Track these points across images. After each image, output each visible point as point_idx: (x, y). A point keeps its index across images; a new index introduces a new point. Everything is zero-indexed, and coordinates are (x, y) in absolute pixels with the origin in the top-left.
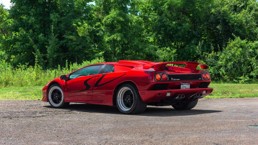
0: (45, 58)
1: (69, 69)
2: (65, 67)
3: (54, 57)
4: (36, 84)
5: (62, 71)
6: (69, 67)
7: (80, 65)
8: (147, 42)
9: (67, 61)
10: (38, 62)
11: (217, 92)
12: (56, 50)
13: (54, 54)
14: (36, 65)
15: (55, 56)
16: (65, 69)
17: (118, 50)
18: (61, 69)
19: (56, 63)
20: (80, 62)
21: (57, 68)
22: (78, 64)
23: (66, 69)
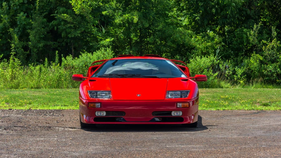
0: (26, 48)
1: (60, 65)
2: (54, 61)
3: (40, 47)
4: (11, 85)
5: (50, 68)
6: (60, 61)
7: (76, 58)
8: (178, 25)
9: (58, 53)
10: (14, 54)
11: (276, 102)
12: (42, 36)
13: (39, 42)
14: (11, 58)
15: (41, 45)
16: (54, 64)
17: (134, 38)
18: (49, 64)
19: (43, 56)
20: (76, 55)
21: (43, 63)
22: (74, 57)
23: (56, 65)
